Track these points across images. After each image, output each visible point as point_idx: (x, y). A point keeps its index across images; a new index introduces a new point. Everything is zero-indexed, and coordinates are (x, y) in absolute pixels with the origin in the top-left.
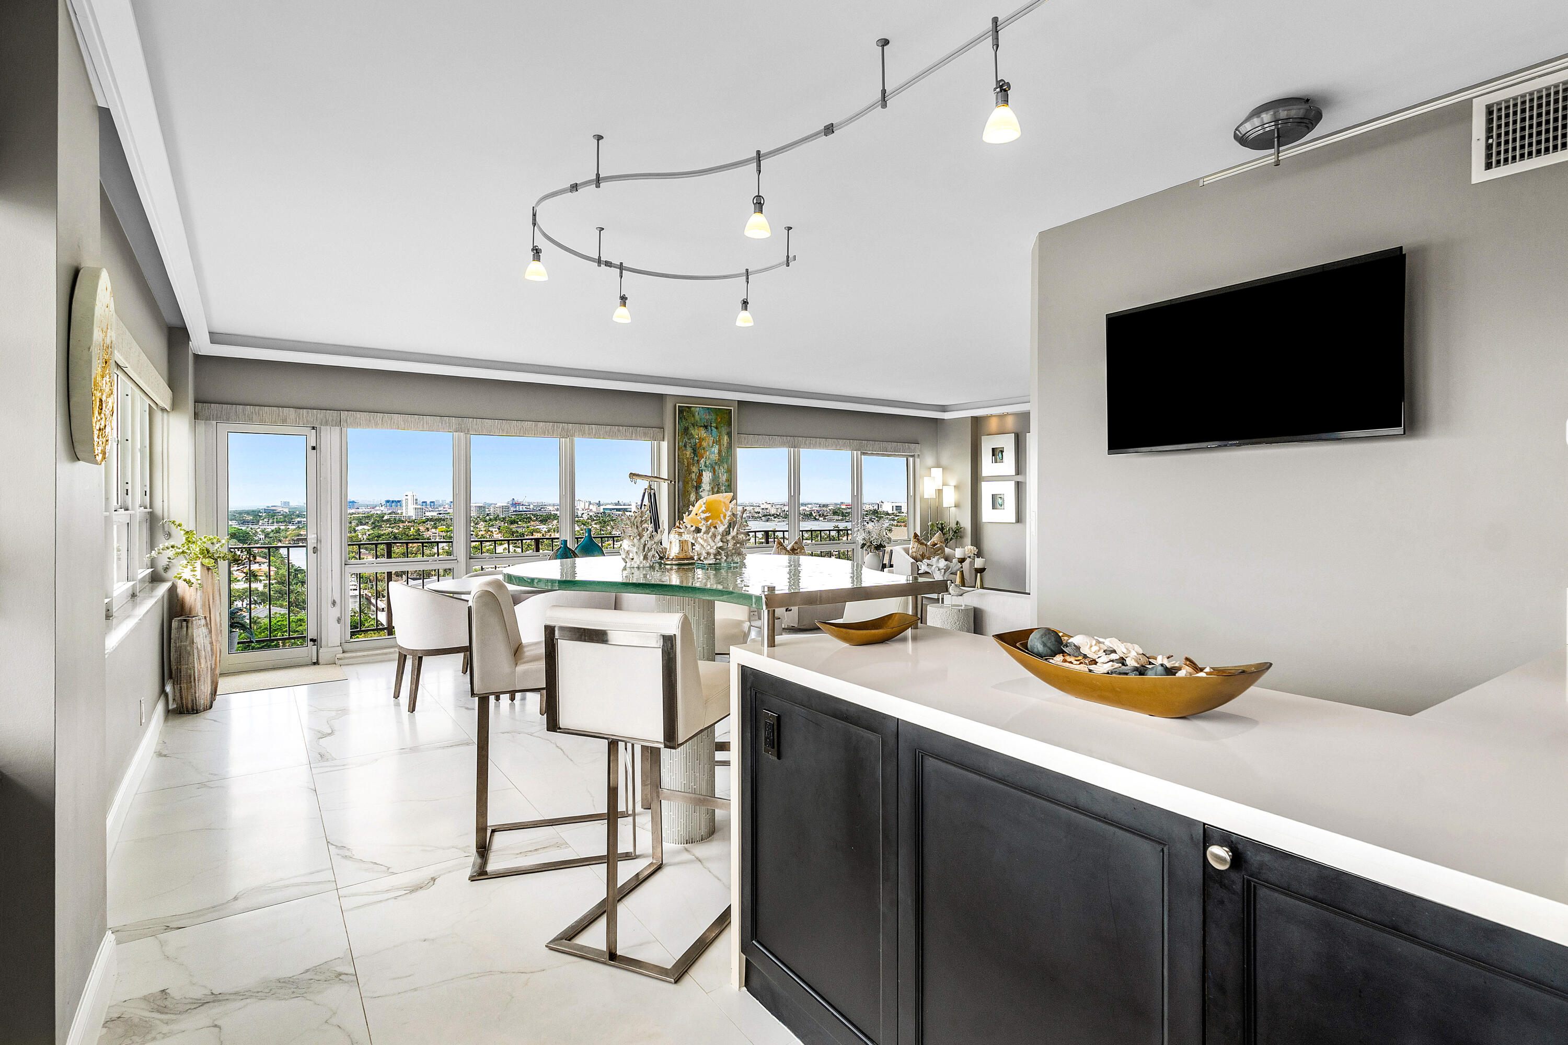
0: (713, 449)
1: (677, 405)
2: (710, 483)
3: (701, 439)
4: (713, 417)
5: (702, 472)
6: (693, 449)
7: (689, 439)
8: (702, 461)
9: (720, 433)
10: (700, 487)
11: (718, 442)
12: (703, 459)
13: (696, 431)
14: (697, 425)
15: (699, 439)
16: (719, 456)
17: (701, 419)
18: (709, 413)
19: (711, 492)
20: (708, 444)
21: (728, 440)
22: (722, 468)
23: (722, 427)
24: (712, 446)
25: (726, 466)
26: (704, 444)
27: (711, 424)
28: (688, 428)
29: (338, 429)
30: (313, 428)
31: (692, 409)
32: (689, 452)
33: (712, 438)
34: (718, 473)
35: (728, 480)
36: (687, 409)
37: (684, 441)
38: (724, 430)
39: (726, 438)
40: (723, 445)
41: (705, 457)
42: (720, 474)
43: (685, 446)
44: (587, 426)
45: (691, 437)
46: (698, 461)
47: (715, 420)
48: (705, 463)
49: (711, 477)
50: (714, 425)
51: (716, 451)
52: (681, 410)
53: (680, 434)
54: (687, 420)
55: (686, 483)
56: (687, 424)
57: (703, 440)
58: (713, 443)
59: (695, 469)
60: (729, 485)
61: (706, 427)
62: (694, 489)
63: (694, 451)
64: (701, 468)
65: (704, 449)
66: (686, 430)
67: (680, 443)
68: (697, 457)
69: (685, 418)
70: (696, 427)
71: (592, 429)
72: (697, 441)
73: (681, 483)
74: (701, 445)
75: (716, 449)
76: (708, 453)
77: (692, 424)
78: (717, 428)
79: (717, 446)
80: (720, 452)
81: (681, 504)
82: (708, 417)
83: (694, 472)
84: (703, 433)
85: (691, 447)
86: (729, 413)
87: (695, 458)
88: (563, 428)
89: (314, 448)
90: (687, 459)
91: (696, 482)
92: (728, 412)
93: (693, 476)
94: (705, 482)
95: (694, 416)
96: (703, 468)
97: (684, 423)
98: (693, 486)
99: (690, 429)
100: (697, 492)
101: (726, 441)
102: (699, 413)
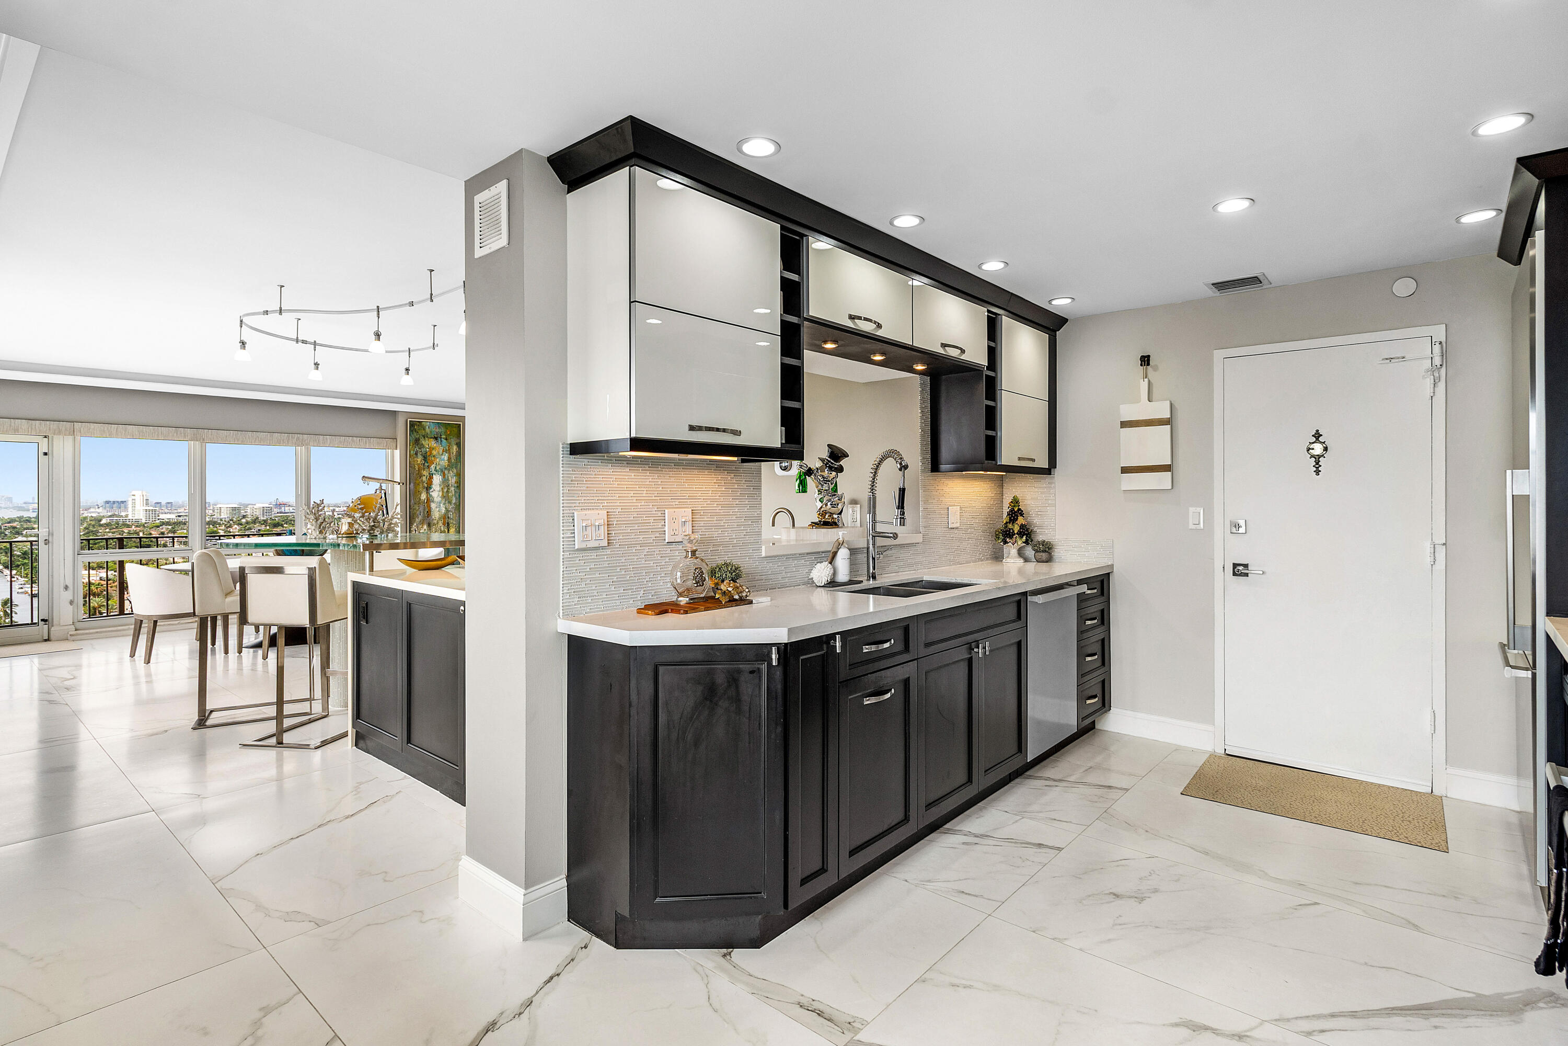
0: (443, 457)
1: (409, 420)
2: (440, 485)
3: (431, 449)
4: (443, 430)
5: (433, 475)
6: (424, 457)
7: (420, 448)
8: (432, 467)
9: (450, 443)
10: (431, 488)
11: (448, 451)
12: (433, 465)
13: (427, 441)
14: (427, 437)
15: (430, 448)
16: (449, 462)
17: (431, 432)
18: (439, 427)
19: (440, 491)
20: (438, 452)
21: (457, 449)
22: (452, 472)
23: (451, 438)
24: (442, 454)
25: (455, 471)
26: (434, 452)
27: (440, 435)
28: (419, 439)
29: (71, 438)
30: (45, 437)
31: (423, 423)
32: (419, 459)
33: (442, 448)
34: (448, 477)
35: (458, 482)
36: (418, 424)
37: (415, 450)
38: (453, 441)
39: (455, 447)
40: (453, 453)
41: (435, 463)
42: (450, 478)
43: (416, 454)
44: (321, 437)
45: (422, 446)
46: (428, 467)
47: (444, 432)
48: (436, 468)
49: (441, 480)
50: (444, 436)
51: (446, 458)
52: (412, 424)
53: (411, 444)
54: (418, 432)
55: (417, 485)
56: (418, 436)
57: (433, 449)
58: (443, 451)
59: (425, 473)
61: (436, 438)
62: (425, 490)
63: (425, 458)
64: (431, 472)
65: (434, 456)
66: (417, 441)
67: (412, 452)
68: (427, 463)
69: (416, 431)
70: (426, 439)
71: (327, 439)
72: (428, 450)
73: (412, 484)
74: (431, 454)
76: (438, 460)
77: (423, 436)
78: (446, 439)
79: (447, 454)
80: (449, 459)
81: (412, 501)
82: (437, 430)
83: (424, 475)
84: (433, 443)
85: (422, 455)
86: (458, 427)
87: (426, 464)
88: (298, 439)
89: (45, 454)
90: (417, 464)
91: (427, 483)
93: (424, 478)
94: (435, 484)
95: (424, 429)
96: (433, 472)
97: (415, 435)
98: (424, 487)
99: (421, 440)
100: (428, 493)
101: (455, 450)
102: (429, 427)
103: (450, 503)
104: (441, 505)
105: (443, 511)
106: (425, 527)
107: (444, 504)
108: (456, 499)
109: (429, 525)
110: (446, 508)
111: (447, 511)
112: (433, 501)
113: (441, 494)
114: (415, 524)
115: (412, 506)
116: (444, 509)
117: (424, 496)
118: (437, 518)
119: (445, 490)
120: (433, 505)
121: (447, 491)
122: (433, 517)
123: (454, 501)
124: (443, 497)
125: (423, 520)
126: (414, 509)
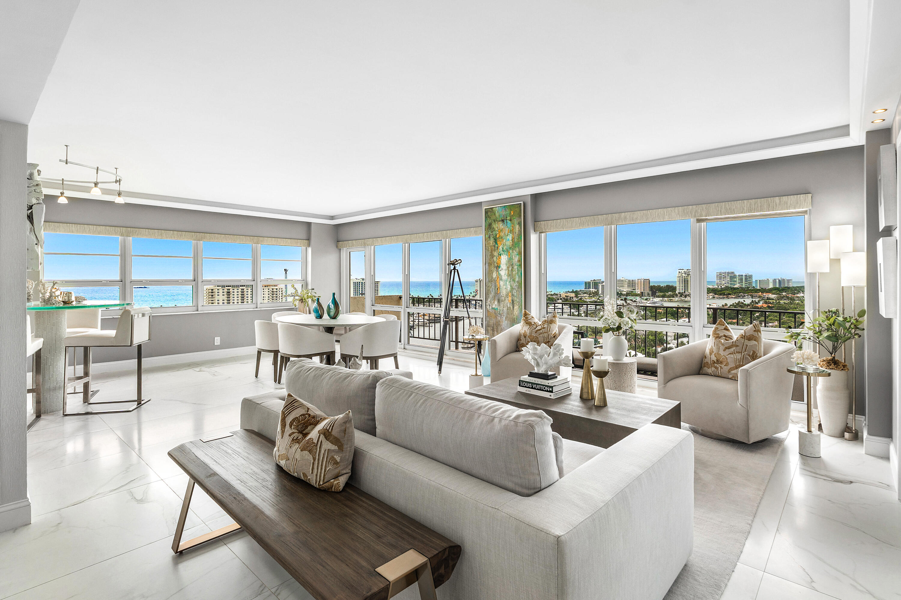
0: (508, 237)
1: (484, 208)
2: (506, 264)
5: (501, 255)
6: (495, 239)
7: (492, 232)
8: (500, 248)
9: (513, 224)
10: (499, 267)
11: (512, 231)
12: (501, 246)
13: (497, 225)
14: (497, 221)
15: (499, 231)
16: (513, 242)
17: (499, 216)
18: (507, 210)
19: (507, 270)
20: (505, 233)
21: (519, 228)
22: (515, 251)
23: (514, 219)
24: (508, 235)
25: (517, 250)
26: (502, 234)
27: (506, 218)
31: (494, 209)
32: (492, 241)
33: (508, 229)
34: (512, 256)
35: (520, 261)
36: (491, 210)
37: (489, 234)
38: (515, 221)
39: (517, 226)
40: (516, 233)
41: (502, 244)
42: (514, 257)
43: (489, 237)
45: (494, 230)
47: (509, 214)
48: (503, 248)
49: (507, 259)
50: (508, 218)
51: (510, 239)
52: (487, 212)
53: (486, 229)
54: (491, 218)
55: (490, 264)
56: (491, 221)
57: (501, 231)
58: (508, 232)
59: (497, 253)
60: (520, 265)
61: (503, 221)
62: (495, 269)
63: (496, 240)
64: (500, 252)
65: (501, 238)
66: (490, 225)
67: (486, 236)
68: (497, 244)
69: (488, 217)
70: (496, 222)
72: (497, 232)
73: (487, 265)
74: (499, 235)
75: (510, 237)
76: (504, 241)
77: (494, 220)
78: (511, 220)
79: (511, 235)
80: (513, 239)
81: (487, 280)
82: (504, 213)
83: (495, 256)
84: (501, 225)
85: (493, 238)
86: (520, 206)
87: (496, 246)
90: (491, 246)
91: (497, 263)
92: (518, 206)
93: (495, 259)
94: (503, 263)
95: (495, 214)
96: (502, 252)
97: (489, 221)
98: (495, 267)
99: (493, 224)
100: (497, 271)
101: (517, 229)
102: (499, 212)
103: (514, 280)
104: (507, 282)
105: (509, 289)
106: (496, 303)
107: (509, 282)
108: (519, 277)
109: (499, 301)
110: (511, 286)
111: (512, 288)
112: (501, 279)
113: (507, 272)
114: (489, 300)
115: (487, 284)
116: (509, 287)
117: (495, 275)
118: (504, 295)
119: (510, 269)
120: (502, 283)
121: (512, 269)
122: (502, 294)
123: (517, 279)
124: (509, 275)
125: (495, 296)
126: (488, 286)
